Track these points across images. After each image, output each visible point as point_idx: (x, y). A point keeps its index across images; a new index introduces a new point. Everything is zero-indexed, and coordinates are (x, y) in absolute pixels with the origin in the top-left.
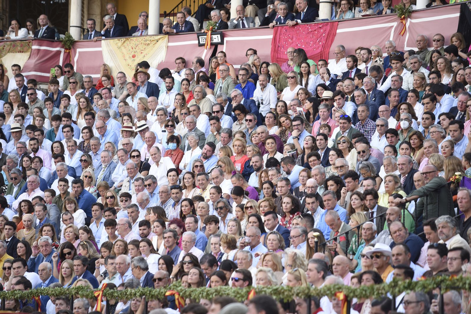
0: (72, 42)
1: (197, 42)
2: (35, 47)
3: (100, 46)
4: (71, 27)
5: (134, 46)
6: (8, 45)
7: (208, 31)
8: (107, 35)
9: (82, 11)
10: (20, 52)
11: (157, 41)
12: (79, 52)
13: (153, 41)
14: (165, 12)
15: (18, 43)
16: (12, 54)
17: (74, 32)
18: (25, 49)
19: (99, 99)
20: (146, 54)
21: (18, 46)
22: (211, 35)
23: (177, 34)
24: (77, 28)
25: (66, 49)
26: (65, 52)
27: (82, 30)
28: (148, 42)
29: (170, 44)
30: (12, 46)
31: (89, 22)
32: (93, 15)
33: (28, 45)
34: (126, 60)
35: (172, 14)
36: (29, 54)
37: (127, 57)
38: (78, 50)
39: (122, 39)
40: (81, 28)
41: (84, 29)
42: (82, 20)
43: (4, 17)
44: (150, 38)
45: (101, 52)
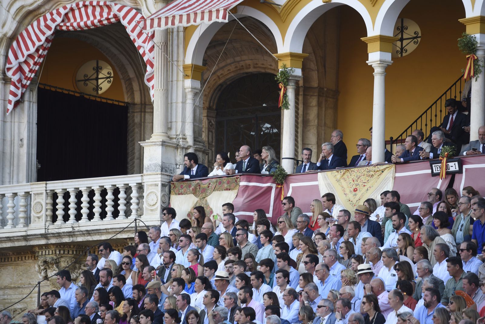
0: (284, 176)
1: (429, 171)
2: (243, 183)
3: (316, 180)
4: (283, 159)
5: (355, 178)
6: (214, 183)
7: (443, 158)
9: (296, 140)
10: (227, 190)
11: (383, 172)
12: (293, 187)
13: (378, 171)
14: (392, 138)
15: (225, 180)
16: (218, 192)
17: (287, 165)
18: (232, 185)
20: (370, 187)
21: (224, 183)
22: (447, 162)
23: (406, 162)
24: (290, 160)
25: (278, 184)
26: (277, 188)
27: (296, 162)
28: (371, 173)
29: (398, 175)
30: (218, 184)
31: (305, 152)
32: (308, 144)
33: (236, 181)
34: (346, 194)
35: (400, 140)
36: (236, 191)
37: (347, 191)
38: (292, 185)
39: (342, 171)
40: (296, 160)
41: (298, 161)
42: (296, 151)
43: (210, 151)
44: (374, 169)
45: (317, 187)
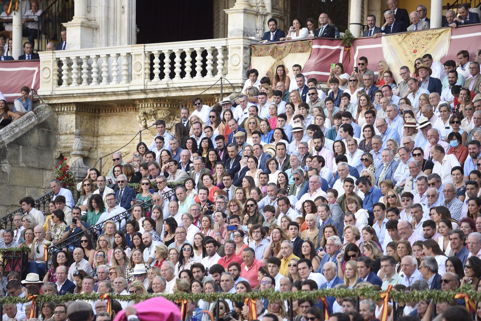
0: (351, 39)
2: (315, 46)
3: (380, 43)
4: (350, 24)
5: (415, 41)
6: (289, 46)
8: (387, 31)
9: (362, 7)
10: (301, 52)
11: (440, 35)
12: (359, 50)
13: (435, 34)
14: (448, 4)
15: (299, 43)
16: (293, 54)
17: (354, 30)
18: (306, 48)
19: (381, 97)
20: (428, 49)
21: (298, 46)
24: (357, 25)
25: (346, 47)
26: (345, 50)
27: (362, 27)
28: (430, 36)
29: (454, 37)
30: (293, 47)
31: (370, 18)
32: (373, 11)
33: (309, 44)
34: (406, 56)
35: (456, 5)
36: (309, 53)
37: (408, 53)
38: (358, 48)
39: (403, 34)
40: (362, 25)
41: (364, 26)
42: (362, 16)
43: (286, 18)
44: (432, 32)
45: (381, 49)
